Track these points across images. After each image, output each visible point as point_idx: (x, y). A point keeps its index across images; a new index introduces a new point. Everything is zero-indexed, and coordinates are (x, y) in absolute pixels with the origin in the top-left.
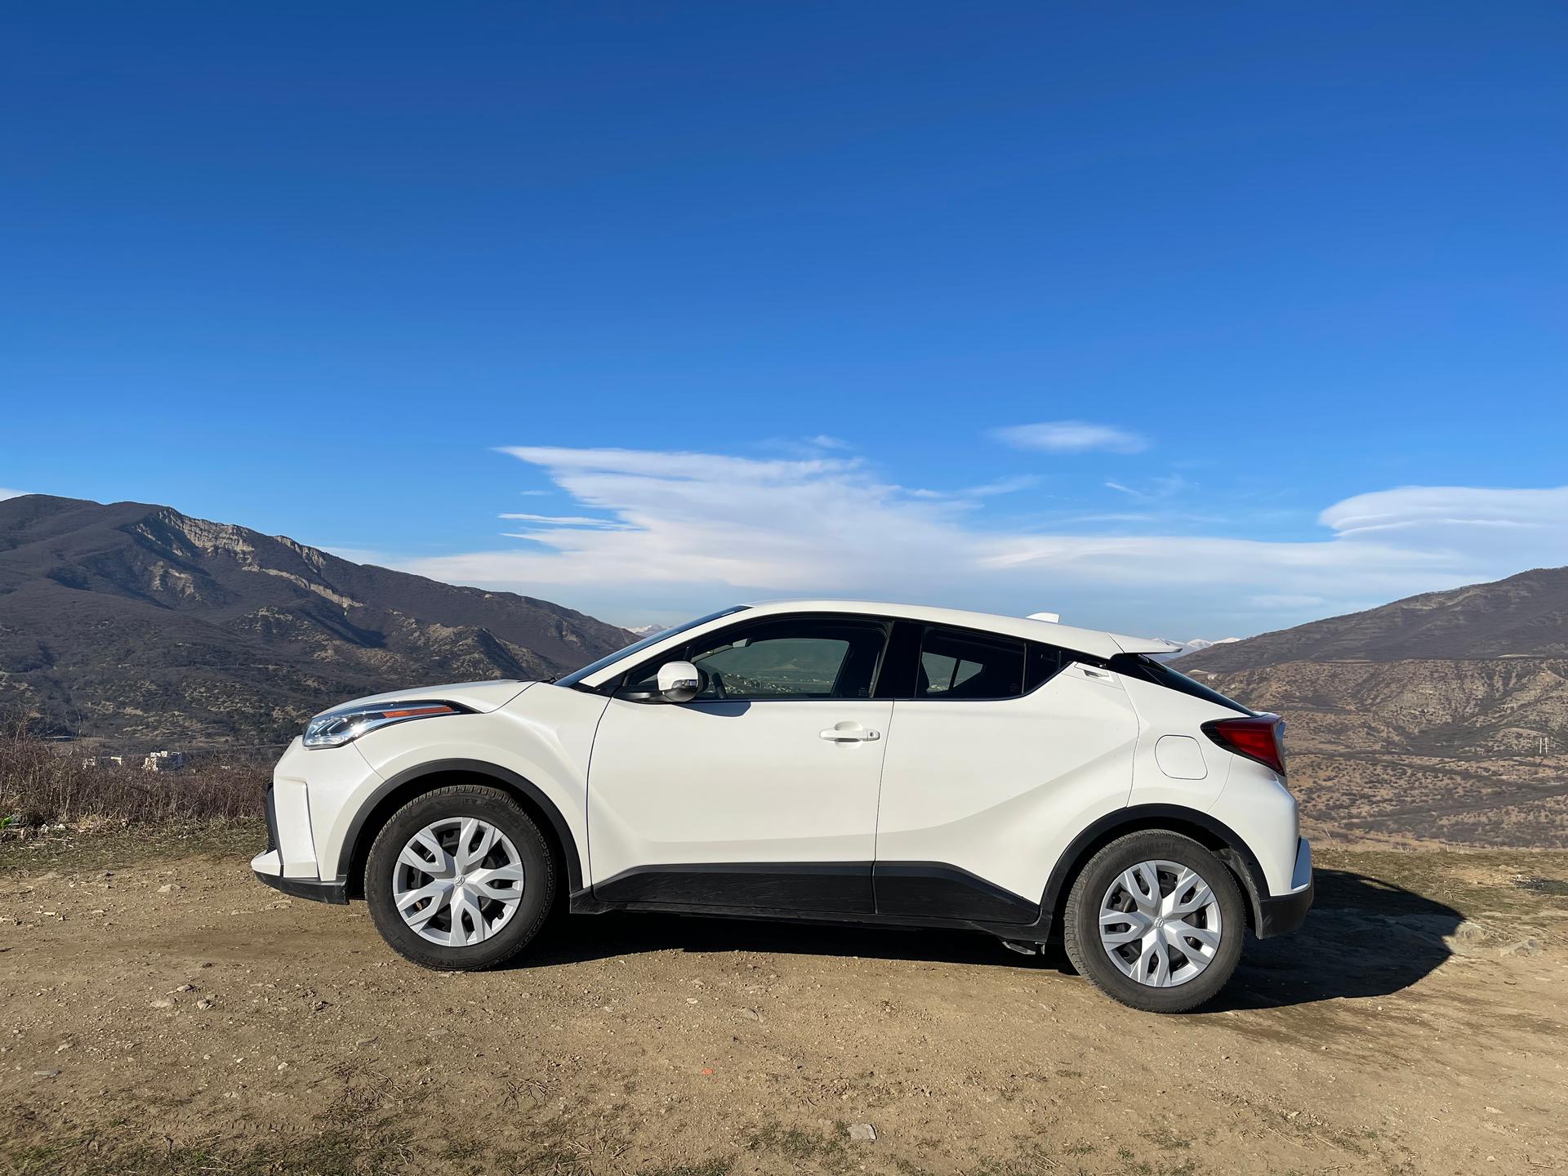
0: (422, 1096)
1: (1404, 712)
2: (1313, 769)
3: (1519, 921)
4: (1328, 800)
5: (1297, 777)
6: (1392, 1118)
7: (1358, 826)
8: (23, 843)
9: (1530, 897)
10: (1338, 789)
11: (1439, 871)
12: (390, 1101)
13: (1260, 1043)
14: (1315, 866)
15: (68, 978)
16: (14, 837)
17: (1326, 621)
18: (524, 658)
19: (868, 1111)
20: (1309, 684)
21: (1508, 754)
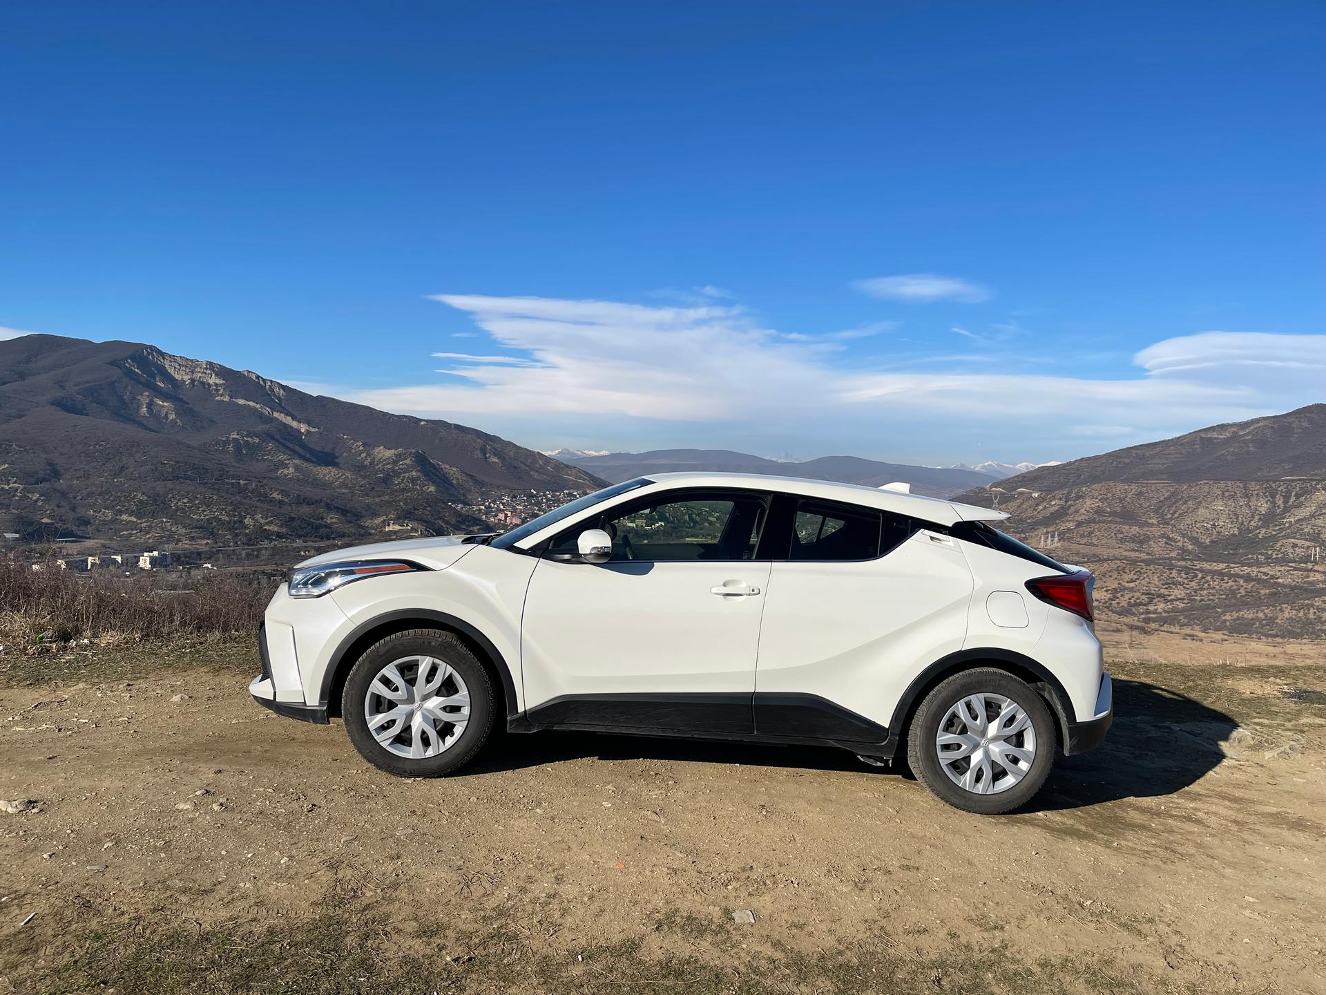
0: (395, 886)
1: (1198, 525)
2: (1119, 573)
3: (1282, 727)
4: (1130, 599)
5: (1104, 579)
6: (1169, 906)
7: (1154, 620)
8: (55, 656)
9: (1293, 705)
10: (1139, 590)
11: (1218, 682)
12: (371, 890)
13: (1064, 840)
14: (1116, 677)
15: (106, 784)
16: (48, 651)
17: (1135, 448)
18: (454, 476)
19: (749, 899)
20: (1118, 501)
21: (1284, 561)
